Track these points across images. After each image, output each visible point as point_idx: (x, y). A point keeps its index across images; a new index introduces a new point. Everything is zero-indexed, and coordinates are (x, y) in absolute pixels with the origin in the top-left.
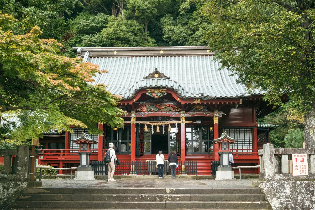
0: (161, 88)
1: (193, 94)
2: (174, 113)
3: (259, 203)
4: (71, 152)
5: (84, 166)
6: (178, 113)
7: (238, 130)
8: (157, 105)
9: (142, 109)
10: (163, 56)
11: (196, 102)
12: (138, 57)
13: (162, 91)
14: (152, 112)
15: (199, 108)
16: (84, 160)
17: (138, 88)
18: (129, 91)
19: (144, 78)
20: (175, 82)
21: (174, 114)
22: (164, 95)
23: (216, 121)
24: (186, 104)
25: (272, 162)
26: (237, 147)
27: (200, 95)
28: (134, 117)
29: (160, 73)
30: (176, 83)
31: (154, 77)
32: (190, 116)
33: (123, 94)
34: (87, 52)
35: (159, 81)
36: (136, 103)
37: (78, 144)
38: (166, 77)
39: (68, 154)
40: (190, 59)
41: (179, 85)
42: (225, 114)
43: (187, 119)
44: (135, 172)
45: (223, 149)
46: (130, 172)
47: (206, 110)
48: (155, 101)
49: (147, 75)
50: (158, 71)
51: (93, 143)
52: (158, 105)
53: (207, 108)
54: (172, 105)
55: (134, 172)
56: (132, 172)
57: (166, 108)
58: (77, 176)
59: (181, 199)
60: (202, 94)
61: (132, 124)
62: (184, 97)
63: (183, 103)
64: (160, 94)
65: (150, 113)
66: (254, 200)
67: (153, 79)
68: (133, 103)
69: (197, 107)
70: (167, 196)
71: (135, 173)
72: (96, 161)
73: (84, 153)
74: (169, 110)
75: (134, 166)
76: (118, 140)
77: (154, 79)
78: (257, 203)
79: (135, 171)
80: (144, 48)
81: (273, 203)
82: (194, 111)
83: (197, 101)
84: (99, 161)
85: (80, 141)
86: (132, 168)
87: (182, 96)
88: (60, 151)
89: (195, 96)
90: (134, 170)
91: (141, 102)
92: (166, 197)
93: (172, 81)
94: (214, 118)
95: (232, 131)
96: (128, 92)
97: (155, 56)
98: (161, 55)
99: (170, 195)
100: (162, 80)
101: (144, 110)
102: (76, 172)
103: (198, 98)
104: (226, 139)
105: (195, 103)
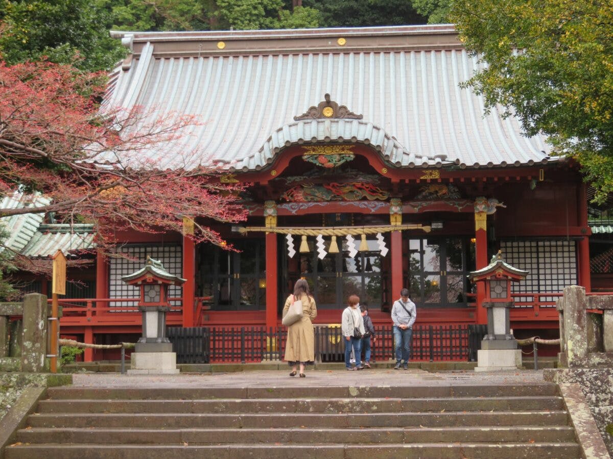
0: (340, 144)
1: (421, 157)
2: (372, 204)
3: (548, 415)
4: (112, 304)
5: (151, 341)
6: (383, 204)
7: (541, 244)
8: (331, 184)
9: (292, 196)
10: (346, 52)
11: (427, 177)
12: (281, 57)
13: (343, 149)
14: (316, 202)
15: (436, 192)
16: (152, 325)
17: (282, 145)
18: (260, 152)
19: (296, 119)
20: (374, 127)
21: (373, 207)
22: (347, 161)
23: (481, 224)
24: (402, 181)
25: (583, 327)
26: (539, 288)
27: (438, 160)
28: (274, 217)
29: (336, 105)
30: (378, 129)
31: (322, 116)
32: (416, 210)
33: (246, 160)
34: (148, 44)
35: (334, 125)
36: (277, 179)
37: (136, 285)
38: (352, 116)
39: (105, 312)
40: (416, 59)
41: (386, 136)
42: (504, 204)
43: (406, 218)
44: (278, 355)
45: (493, 295)
46: (265, 355)
47: (455, 196)
48: (325, 174)
49: (305, 111)
50: (332, 99)
51: (173, 283)
52: (333, 186)
53: (456, 190)
54: (368, 183)
55: (274, 355)
56: (269, 355)
57: (352, 192)
58: (135, 365)
59: (381, 407)
60: (443, 158)
61: (267, 233)
62: (397, 166)
63: (395, 180)
64: (338, 157)
65: (312, 204)
66: (540, 409)
67: (320, 120)
68: (269, 181)
69: (432, 189)
70: (351, 402)
71: (276, 358)
72: (179, 328)
73: (151, 308)
74: (360, 198)
75: (274, 340)
76: (232, 273)
77: (322, 120)
78: (545, 415)
79: (276, 353)
80: (297, 32)
81: (577, 414)
82: (425, 199)
83: (431, 174)
84: (185, 329)
85: (143, 279)
86: (268, 345)
87: (392, 164)
88: (85, 304)
89: (425, 163)
90: (274, 350)
91: (289, 178)
92: (350, 405)
93: (366, 124)
94: (477, 217)
95: (525, 247)
96: (257, 155)
97: (326, 53)
98: (342, 50)
99: (358, 399)
100: (341, 122)
101: (298, 196)
102: (132, 354)
103: (433, 168)
104: (501, 271)
105: (426, 180)
